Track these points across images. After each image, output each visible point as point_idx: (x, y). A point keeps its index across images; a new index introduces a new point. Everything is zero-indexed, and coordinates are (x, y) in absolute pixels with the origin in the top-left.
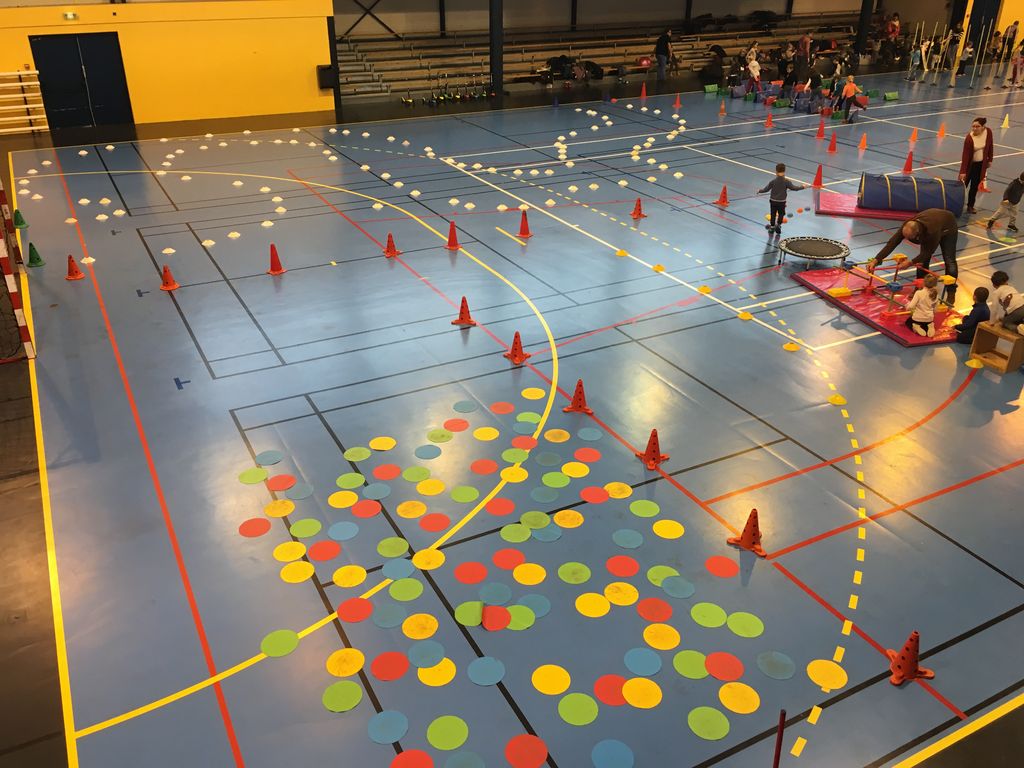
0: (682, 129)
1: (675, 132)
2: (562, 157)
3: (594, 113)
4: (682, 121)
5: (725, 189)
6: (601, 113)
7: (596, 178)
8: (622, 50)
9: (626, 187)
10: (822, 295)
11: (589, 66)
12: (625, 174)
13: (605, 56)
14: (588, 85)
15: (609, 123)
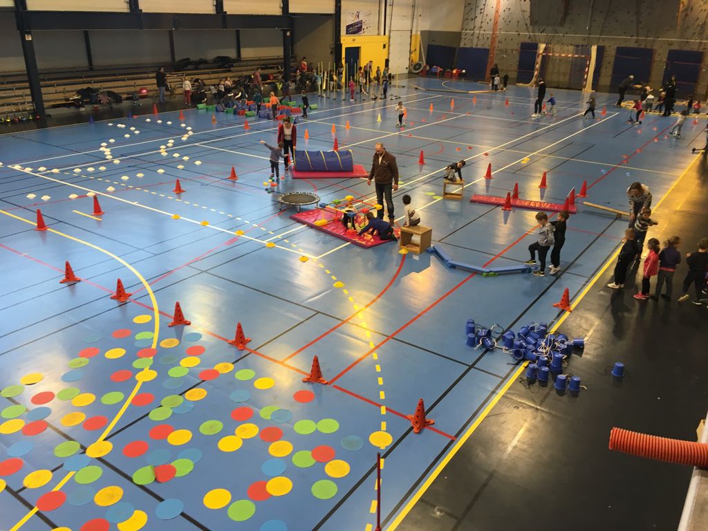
0: (191, 133)
1: (186, 136)
2: (109, 157)
3: (123, 126)
4: (189, 128)
5: (233, 168)
6: (128, 126)
7: (141, 169)
8: (132, 82)
9: (163, 173)
10: (311, 226)
11: (110, 94)
12: (161, 165)
13: (121, 87)
14: (112, 108)
15: (137, 132)
